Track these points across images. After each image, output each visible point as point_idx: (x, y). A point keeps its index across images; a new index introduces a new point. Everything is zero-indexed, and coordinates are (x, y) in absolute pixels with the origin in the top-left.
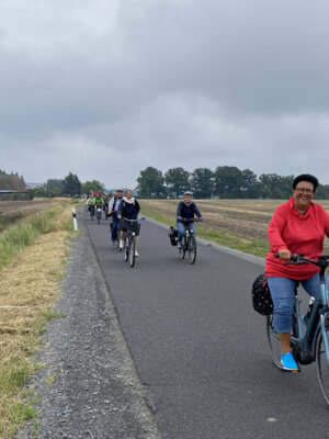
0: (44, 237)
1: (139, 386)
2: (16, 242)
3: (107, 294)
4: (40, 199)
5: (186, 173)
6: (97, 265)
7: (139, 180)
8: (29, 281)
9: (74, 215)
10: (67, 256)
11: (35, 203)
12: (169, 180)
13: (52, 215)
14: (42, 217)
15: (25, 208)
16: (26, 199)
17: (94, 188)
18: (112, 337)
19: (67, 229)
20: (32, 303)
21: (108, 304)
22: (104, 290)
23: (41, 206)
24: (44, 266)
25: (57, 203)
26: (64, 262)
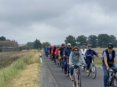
0: (29, 66)
2: (18, 68)
4: (25, 50)
5: (86, 37)
6: (52, 77)
7: (65, 41)
8: (26, 84)
9: (41, 57)
10: (40, 73)
11: (23, 52)
12: (78, 41)
13: (31, 57)
14: (27, 58)
15: (19, 54)
16: (19, 51)
17: (47, 44)
19: (38, 62)
24: (31, 77)
25: (32, 52)
26: (39, 76)
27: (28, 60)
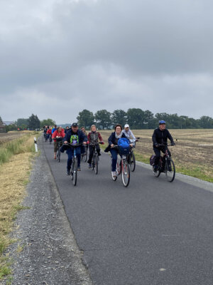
0: (15, 157)
1: (78, 251)
3: (57, 192)
4: (14, 132)
5: (109, 113)
6: (50, 174)
7: (78, 118)
9: (35, 142)
10: (30, 168)
11: (9, 134)
12: (97, 118)
13: (21, 142)
14: (14, 144)
16: (4, 132)
17: (49, 122)
18: (60, 220)
19: (31, 151)
20: (8, 200)
21: (58, 199)
22: (55, 190)
23: (13, 136)
24: (15, 176)
25: (24, 134)
26: (29, 173)
27: (16, 148)
